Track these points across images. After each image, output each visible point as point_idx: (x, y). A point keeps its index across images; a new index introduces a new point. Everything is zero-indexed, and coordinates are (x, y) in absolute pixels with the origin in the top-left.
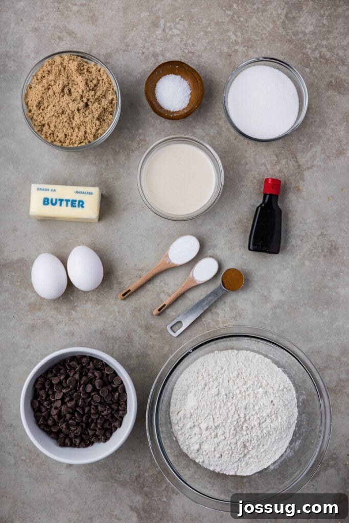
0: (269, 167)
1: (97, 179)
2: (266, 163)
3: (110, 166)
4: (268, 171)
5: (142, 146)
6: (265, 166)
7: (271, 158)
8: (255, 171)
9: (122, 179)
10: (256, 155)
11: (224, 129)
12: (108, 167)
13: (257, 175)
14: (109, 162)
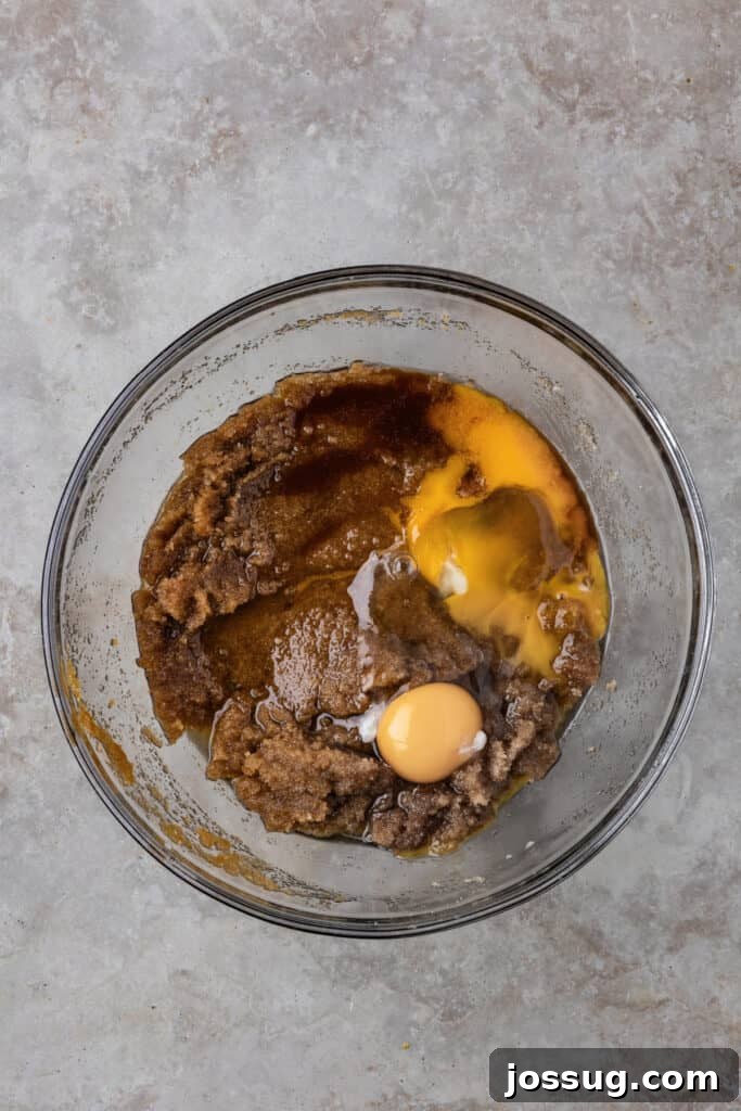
0: (654, 217)
1: (76, 266)
2: (645, 203)
3: (120, 223)
4: (652, 230)
5: (225, 152)
6: (643, 214)
7: (660, 185)
8: (608, 230)
9: (161, 266)
10: (610, 176)
11: (501, 92)
12: (113, 228)
13: (615, 246)
14: (114, 211)
